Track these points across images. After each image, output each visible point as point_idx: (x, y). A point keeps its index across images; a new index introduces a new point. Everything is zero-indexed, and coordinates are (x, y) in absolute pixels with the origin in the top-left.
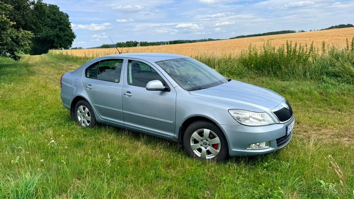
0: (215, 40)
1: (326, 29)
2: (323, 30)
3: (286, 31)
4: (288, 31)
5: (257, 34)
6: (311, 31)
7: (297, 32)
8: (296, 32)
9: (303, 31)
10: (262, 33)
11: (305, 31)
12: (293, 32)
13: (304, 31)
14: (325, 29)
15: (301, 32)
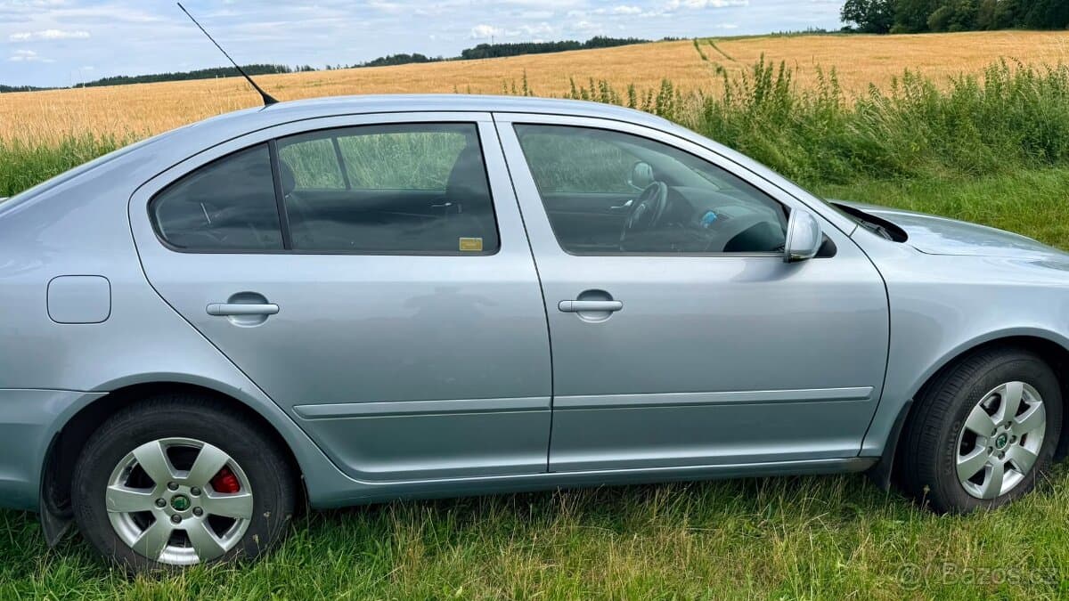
0: (16, 90)
1: (367, 65)
2: (359, 66)
3: (262, 66)
4: (268, 66)
5: (173, 73)
6: (329, 68)
7: (293, 70)
8: (289, 71)
9: (308, 69)
10: (188, 72)
11: (313, 70)
12: (282, 70)
13: (311, 67)
14: (363, 64)
15: (303, 70)
